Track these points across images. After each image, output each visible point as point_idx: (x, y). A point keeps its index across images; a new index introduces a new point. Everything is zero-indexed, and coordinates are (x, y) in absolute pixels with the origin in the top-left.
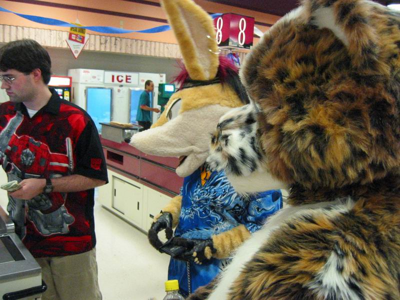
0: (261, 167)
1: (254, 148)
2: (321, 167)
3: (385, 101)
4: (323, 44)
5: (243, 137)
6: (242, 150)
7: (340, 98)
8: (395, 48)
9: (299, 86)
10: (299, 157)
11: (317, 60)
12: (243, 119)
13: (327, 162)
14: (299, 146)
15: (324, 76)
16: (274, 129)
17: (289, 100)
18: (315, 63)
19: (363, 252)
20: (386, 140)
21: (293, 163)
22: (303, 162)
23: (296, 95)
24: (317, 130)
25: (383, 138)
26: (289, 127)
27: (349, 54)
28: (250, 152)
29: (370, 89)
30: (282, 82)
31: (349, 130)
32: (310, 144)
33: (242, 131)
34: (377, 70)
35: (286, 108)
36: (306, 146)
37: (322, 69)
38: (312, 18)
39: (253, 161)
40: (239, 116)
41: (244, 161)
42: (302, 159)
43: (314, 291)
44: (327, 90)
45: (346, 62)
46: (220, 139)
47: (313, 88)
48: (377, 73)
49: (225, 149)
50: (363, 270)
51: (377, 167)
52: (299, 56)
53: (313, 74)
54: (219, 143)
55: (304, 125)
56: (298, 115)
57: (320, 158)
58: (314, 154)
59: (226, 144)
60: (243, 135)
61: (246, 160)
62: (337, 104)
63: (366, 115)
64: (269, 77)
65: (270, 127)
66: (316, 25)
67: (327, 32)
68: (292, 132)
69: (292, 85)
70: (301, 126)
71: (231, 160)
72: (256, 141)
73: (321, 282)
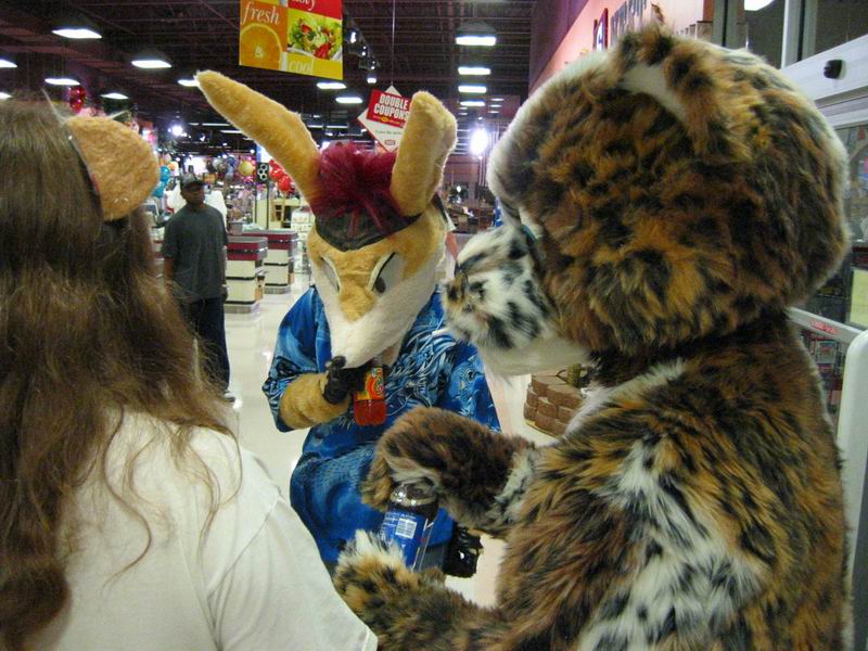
0: (547, 330)
1: (532, 299)
2: (661, 315)
3: (749, 202)
4: (644, 119)
5: (511, 283)
6: (512, 305)
7: (682, 204)
8: (752, 119)
9: (614, 191)
10: (623, 304)
11: (638, 145)
12: (504, 251)
13: (670, 305)
14: (624, 286)
15: (653, 172)
16: (577, 263)
17: (599, 214)
18: (634, 153)
19: (691, 431)
20: (757, 262)
21: (612, 315)
22: (630, 313)
23: (608, 205)
24: (652, 257)
25: (751, 258)
26: (602, 256)
27: (689, 134)
28: (527, 306)
29: (727, 185)
30: (583, 185)
31: (700, 251)
32: (642, 281)
33: (505, 272)
34: (733, 156)
35: (594, 227)
36: (636, 286)
37: (649, 161)
38: (621, 80)
39: (533, 321)
40: (495, 248)
41: (518, 323)
42: (628, 307)
43: (605, 500)
44: (660, 192)
45: (684, 146)
46: (467, 290)
47: (635, 191)
48: (734, 161)
49: (480, 307)
50: (688, 462)
51: (744, 303)
52: (607, 141)
53: (634, 169)
54: (467, 299)
55: (629, 252)
56: (617, 237)
57: (659, 300)
58: (650, 296)
59: (482, 299)
60: (509, 279)
61: (520, 320)
62: (679, 213)
63: (724, 227)
64: (559, 180)
65: (567, 261)
66: (627, 88)
67: (646, 100)
68: (610, 264)
69: (601, 189)
70: (626, 254)
71: (494, 324)
72: (536, 285)
73: (615, 487)
